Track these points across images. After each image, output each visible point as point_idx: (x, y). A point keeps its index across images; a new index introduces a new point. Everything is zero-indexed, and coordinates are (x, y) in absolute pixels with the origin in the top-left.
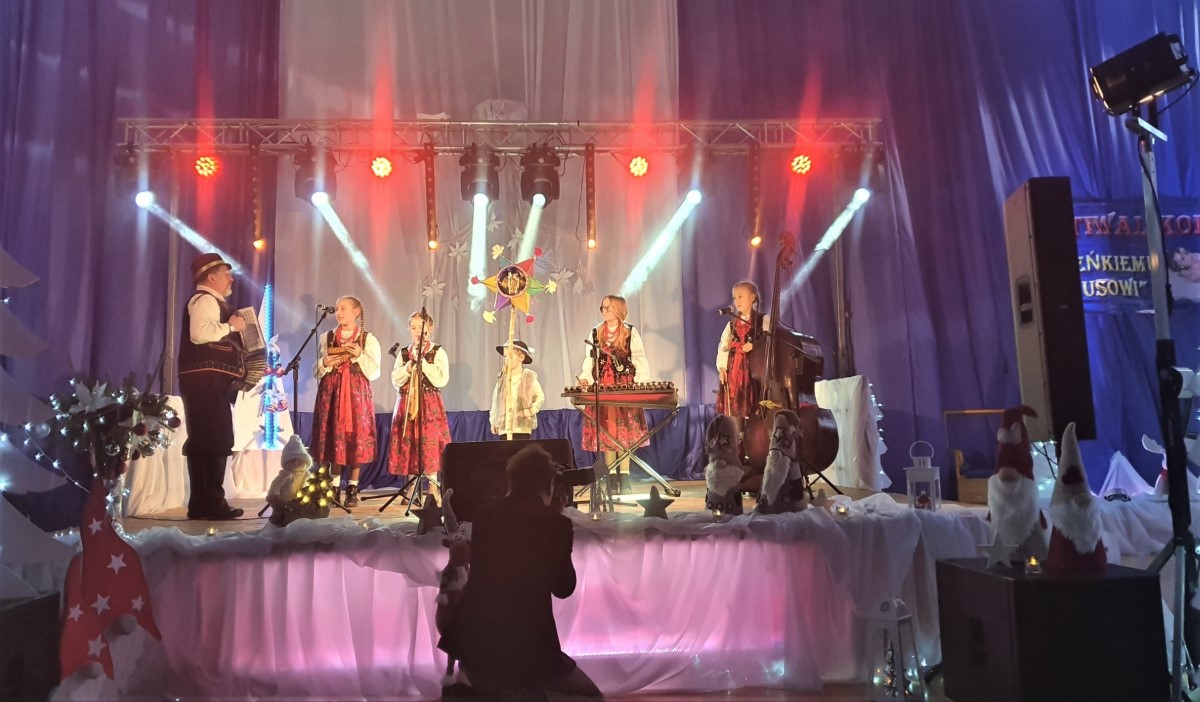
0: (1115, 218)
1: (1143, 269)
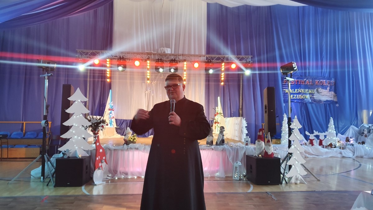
0: (306, 81)
1: (311, 92)
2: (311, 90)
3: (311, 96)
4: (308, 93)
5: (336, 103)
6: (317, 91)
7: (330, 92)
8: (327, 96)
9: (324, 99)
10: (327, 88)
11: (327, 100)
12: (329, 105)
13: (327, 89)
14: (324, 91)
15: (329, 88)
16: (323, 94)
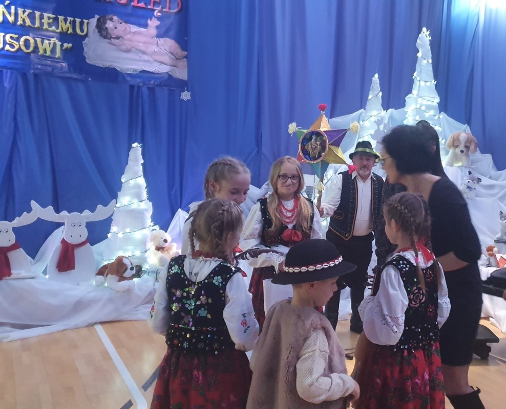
1: (70, 31)
2: (69, 19)
3: (66, 45)
4: (53, 28)
5: (182, 85)
6: (101, 27)
7: (162, 40)
8: (144, 53)
9: (129, 64)
10: (149, 22)
11: (144, 71)
12: (152, 90)
13: (145, 26)
14: (135, 33)
15: (158, 23)
16: (127, 44)
